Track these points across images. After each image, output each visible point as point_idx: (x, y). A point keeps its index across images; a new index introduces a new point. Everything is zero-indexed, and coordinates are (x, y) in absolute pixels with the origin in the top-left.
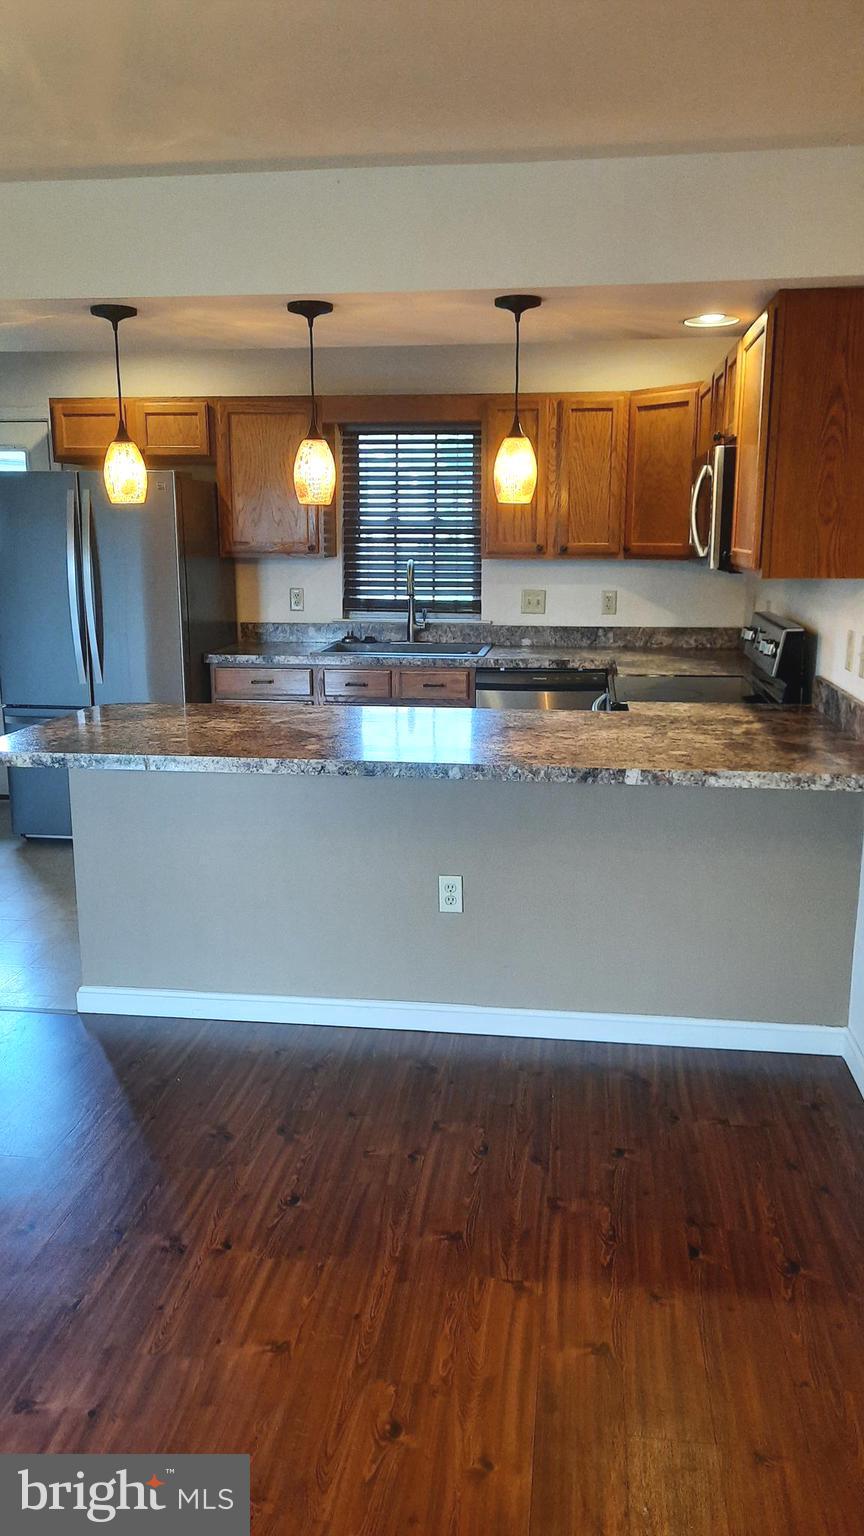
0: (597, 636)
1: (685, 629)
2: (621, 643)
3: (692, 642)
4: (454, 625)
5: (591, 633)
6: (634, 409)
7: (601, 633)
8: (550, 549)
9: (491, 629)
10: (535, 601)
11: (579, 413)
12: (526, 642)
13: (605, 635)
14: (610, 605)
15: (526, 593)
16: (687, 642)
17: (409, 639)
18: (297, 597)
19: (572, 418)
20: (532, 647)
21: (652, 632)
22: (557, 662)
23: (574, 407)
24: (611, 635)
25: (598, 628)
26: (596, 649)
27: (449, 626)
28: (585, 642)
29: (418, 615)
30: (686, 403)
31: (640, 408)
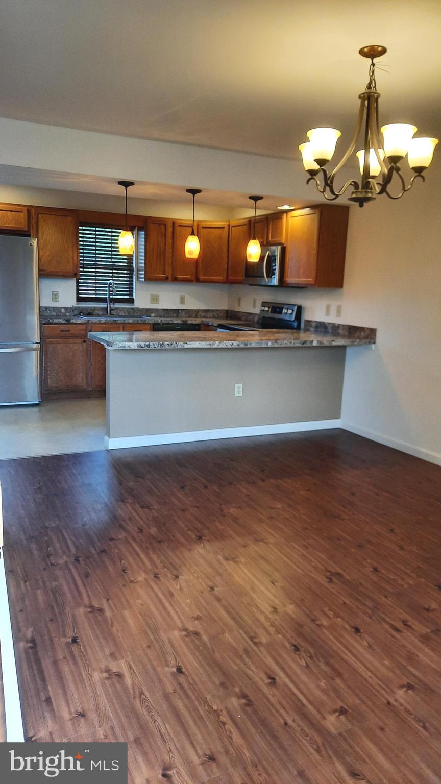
0: (179, 313)
1: (209, 310)
2: (188, 315)
3: (211, 314)
4: (125, 308)
5: (177, 312)
6: (200, 226)
7: (180, 311)
8: (170, 278)
9: (138, 310)
10: (155, 299)
11: (181, 227)
12: (153, 315)
13: (182, 312)
14: (182, 300)
15: (152, 295)
16: (210, 315)
17: (107, 313)
18: (55, 296)
19: (178, 229)
20: (155, 316)
21: (198, 311)
22: (183, 321)
23: (179, 224)
24: (184, 312)
25: (179, 310)
26: (178, 317)
27: (122, 308)
28: (175, 315)
29: (111, 303)
30: (223, 228)
31: (203, 228)
